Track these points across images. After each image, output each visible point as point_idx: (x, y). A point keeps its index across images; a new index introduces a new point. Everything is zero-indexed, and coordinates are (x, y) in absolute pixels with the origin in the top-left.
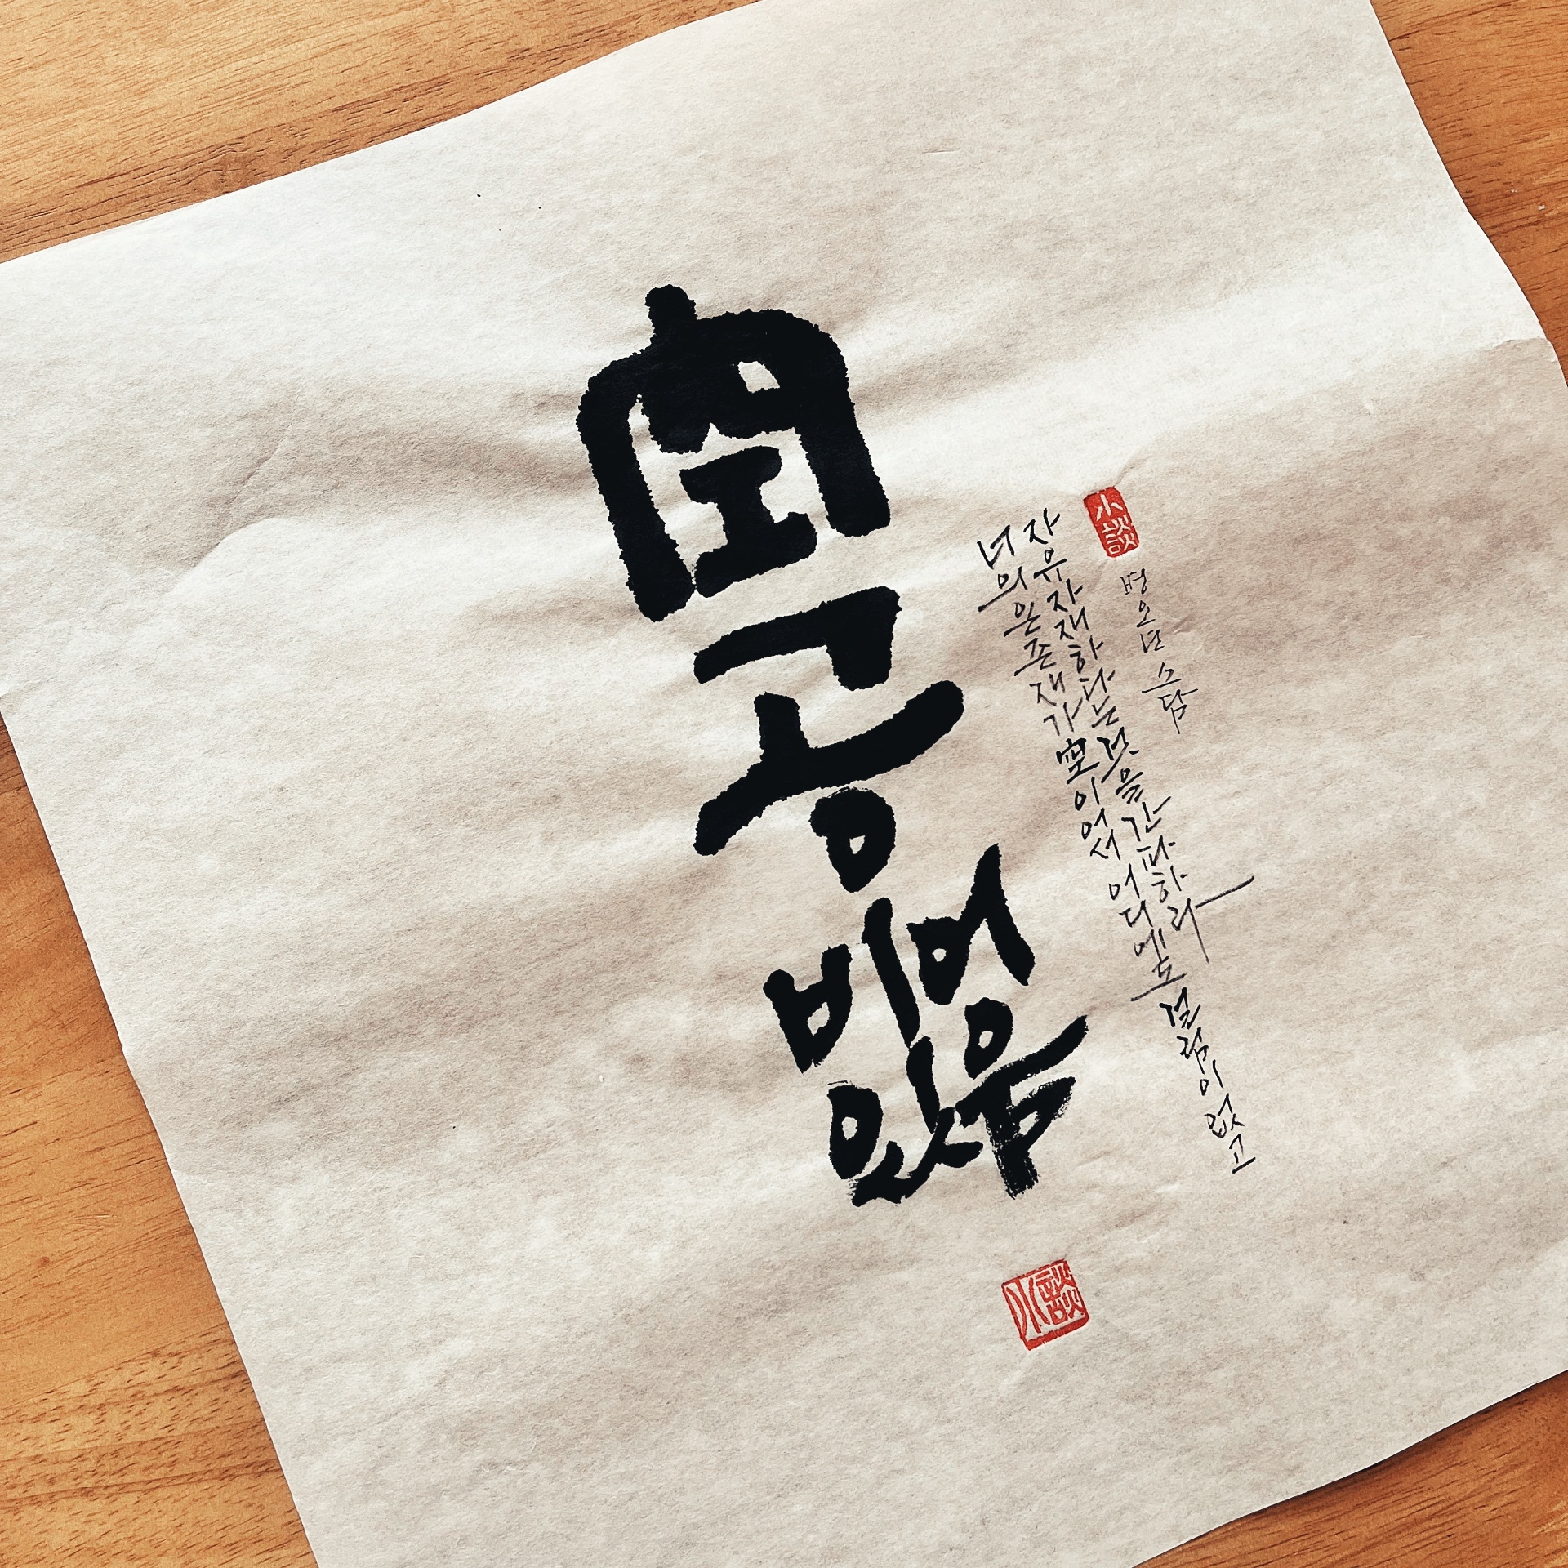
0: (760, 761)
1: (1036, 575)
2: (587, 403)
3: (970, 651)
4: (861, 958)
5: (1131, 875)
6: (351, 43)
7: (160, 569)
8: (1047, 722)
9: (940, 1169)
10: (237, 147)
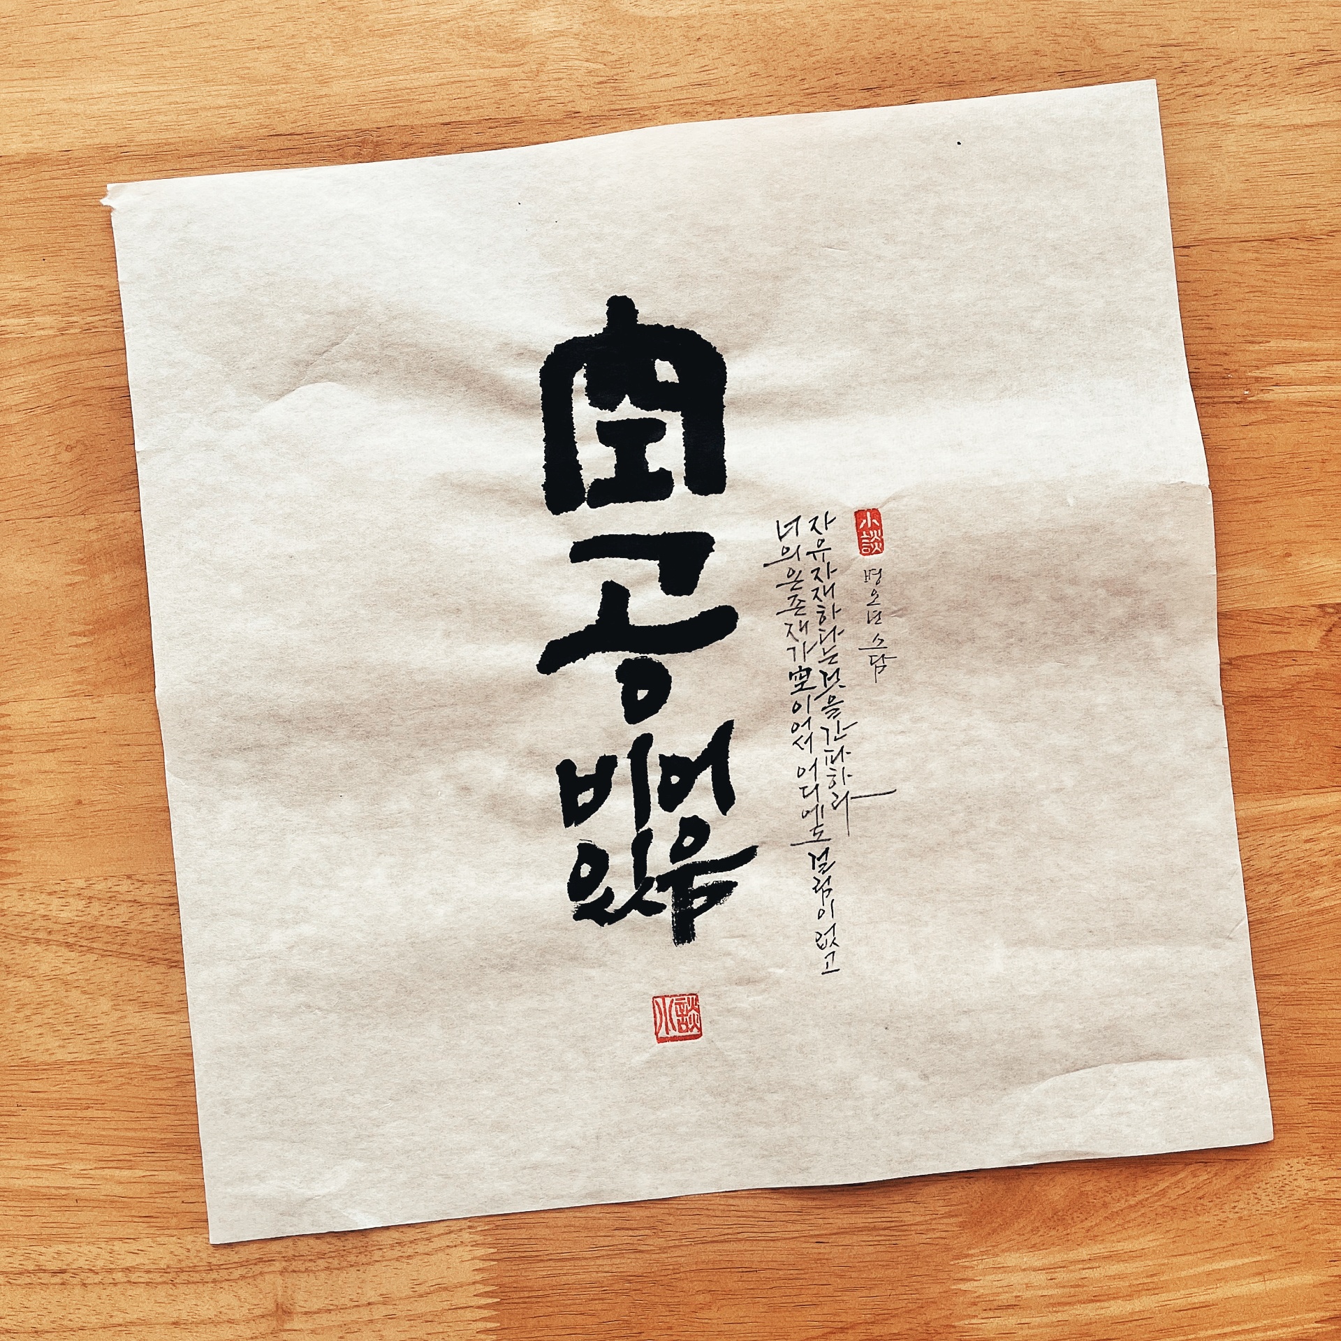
0: (595, 623)
1: (808, 553)
2: (551, 360)
3: (751, 591)
4: (624, 767)
5: (815, 765)
6: (465, 81)
7: (254, 396)
8: (789, 651)
9: (634, 914)
10: (375, 134)
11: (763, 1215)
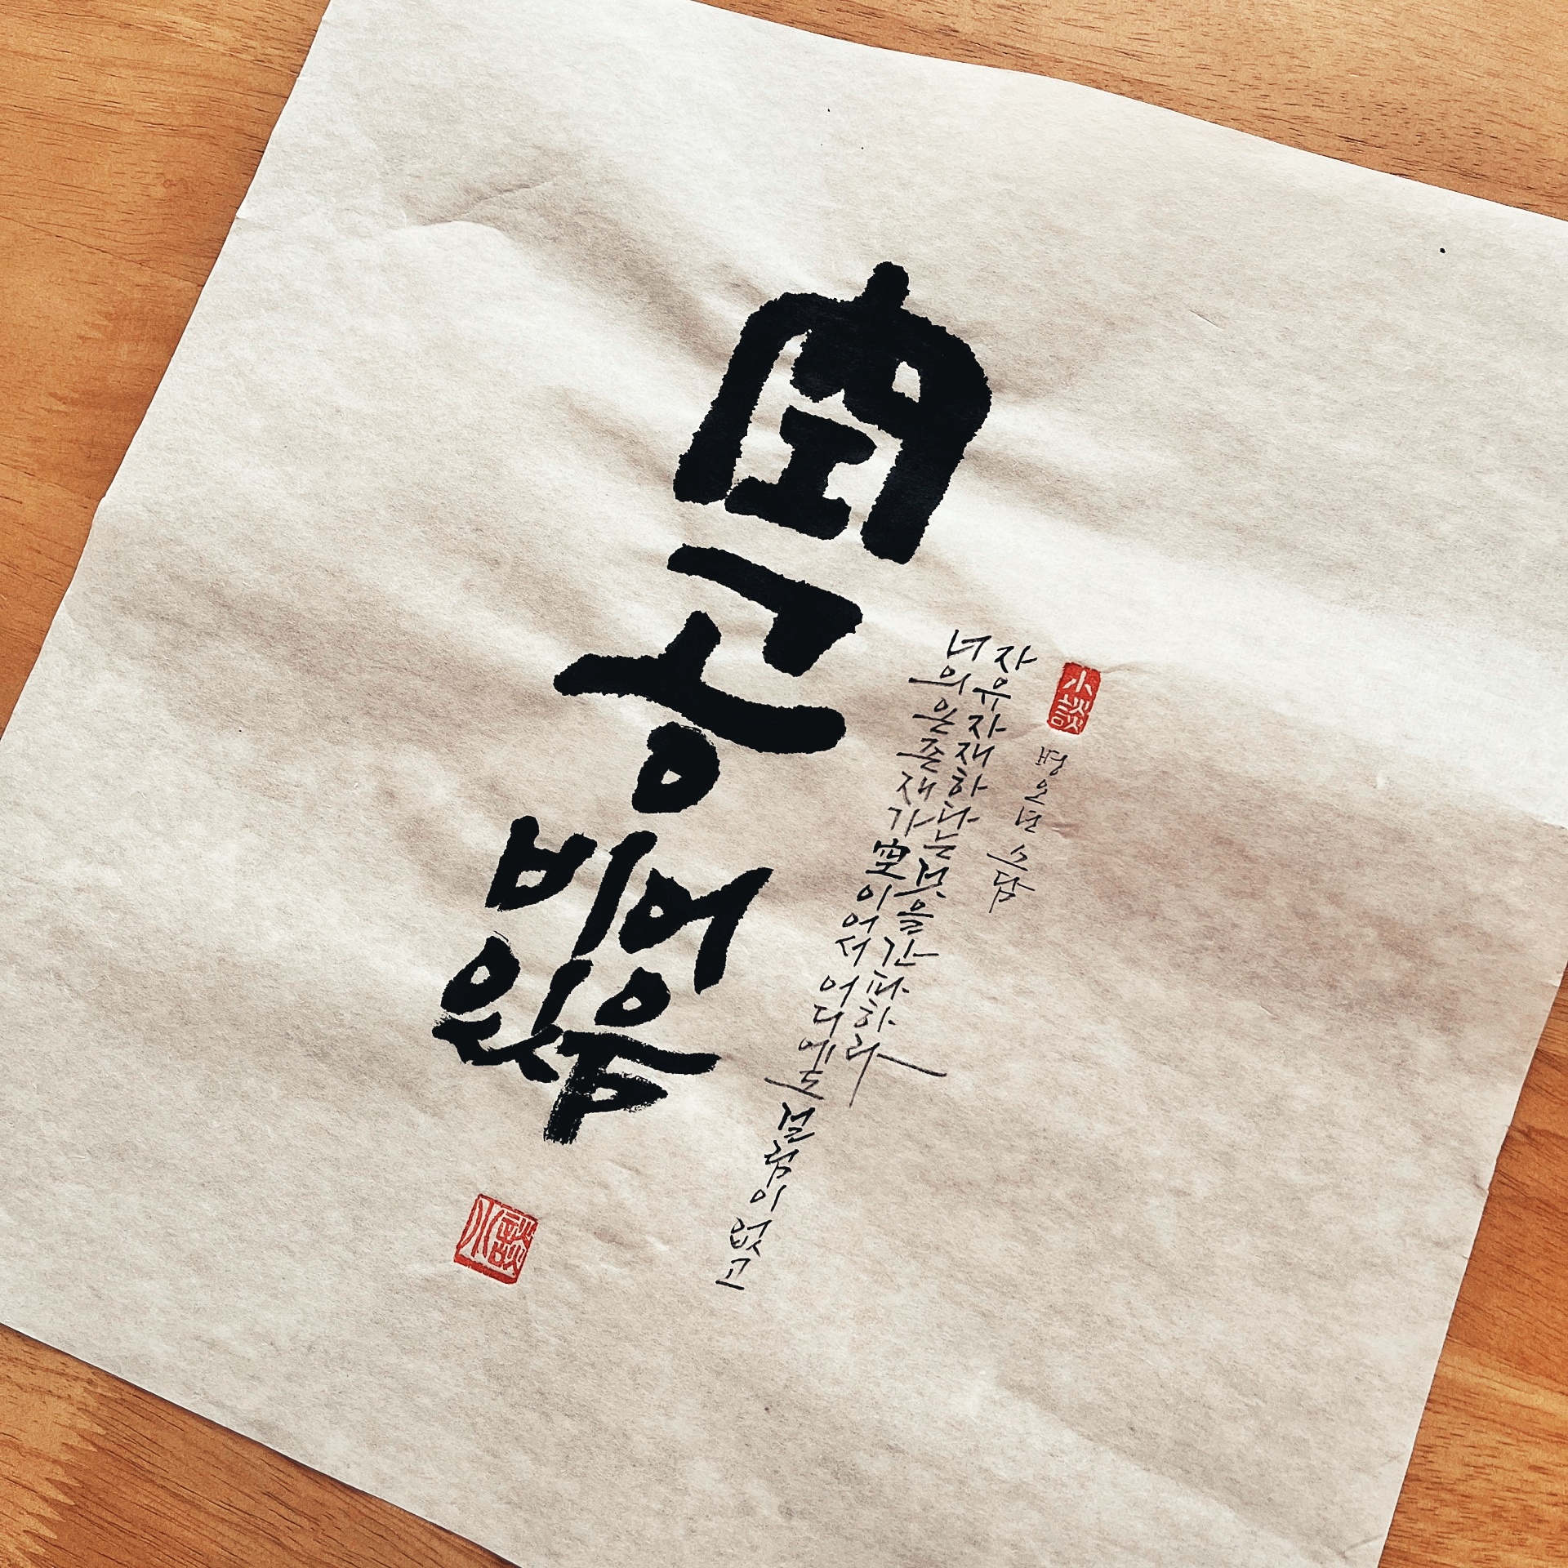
0: (656, 657)
1: (976, 690)
2: (770, 308)
3: (877, 706)
4: (599, 863)
5: (851, 985)
7: (401, 210)
8: (891, 812)
9: (513, 1066)
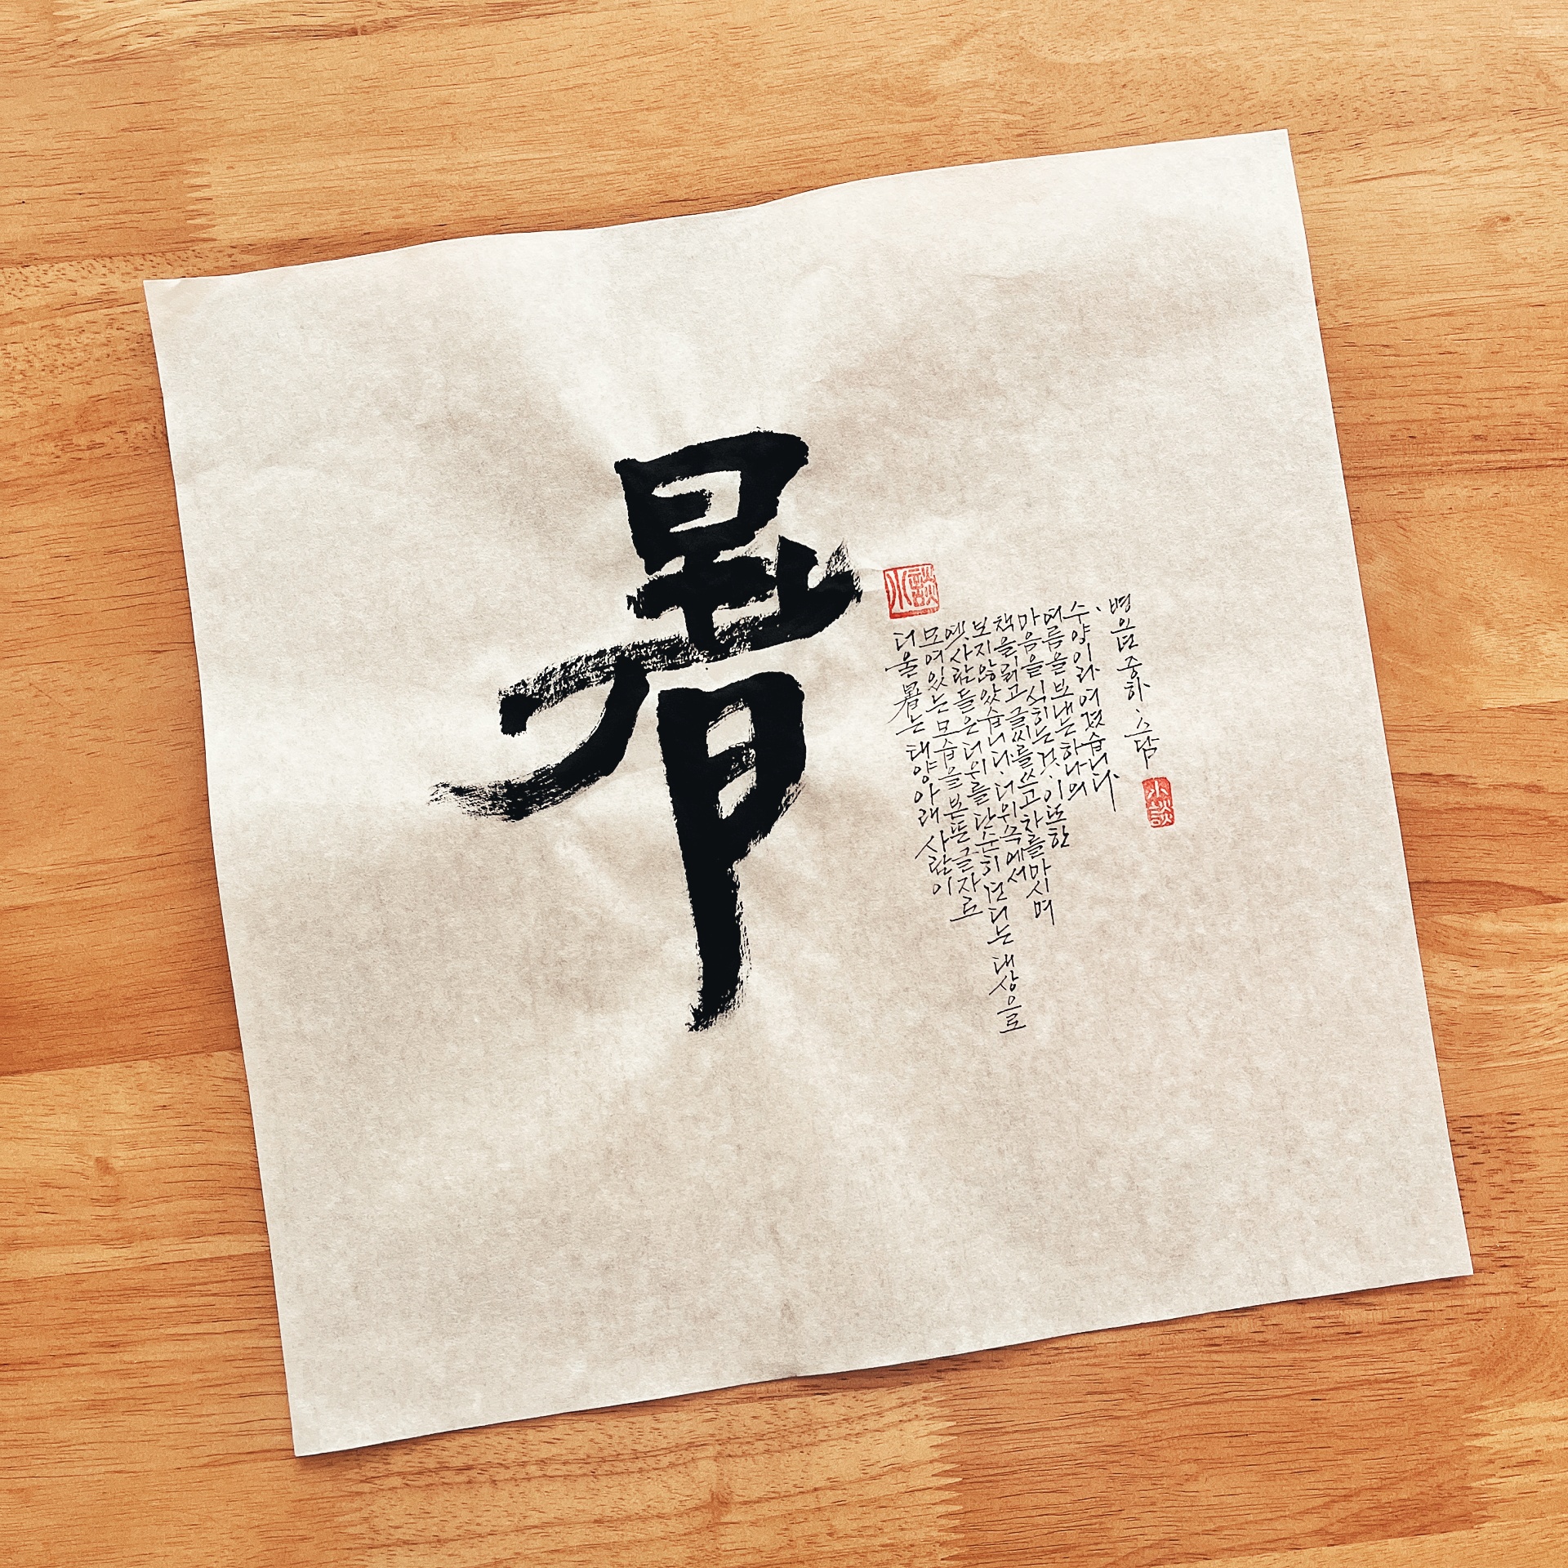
11: (1250, 1371)
